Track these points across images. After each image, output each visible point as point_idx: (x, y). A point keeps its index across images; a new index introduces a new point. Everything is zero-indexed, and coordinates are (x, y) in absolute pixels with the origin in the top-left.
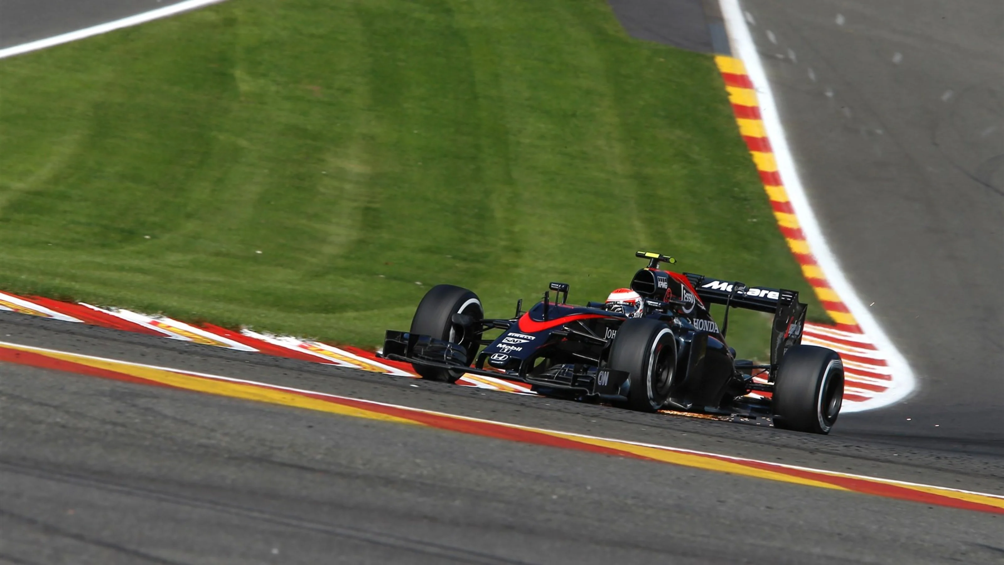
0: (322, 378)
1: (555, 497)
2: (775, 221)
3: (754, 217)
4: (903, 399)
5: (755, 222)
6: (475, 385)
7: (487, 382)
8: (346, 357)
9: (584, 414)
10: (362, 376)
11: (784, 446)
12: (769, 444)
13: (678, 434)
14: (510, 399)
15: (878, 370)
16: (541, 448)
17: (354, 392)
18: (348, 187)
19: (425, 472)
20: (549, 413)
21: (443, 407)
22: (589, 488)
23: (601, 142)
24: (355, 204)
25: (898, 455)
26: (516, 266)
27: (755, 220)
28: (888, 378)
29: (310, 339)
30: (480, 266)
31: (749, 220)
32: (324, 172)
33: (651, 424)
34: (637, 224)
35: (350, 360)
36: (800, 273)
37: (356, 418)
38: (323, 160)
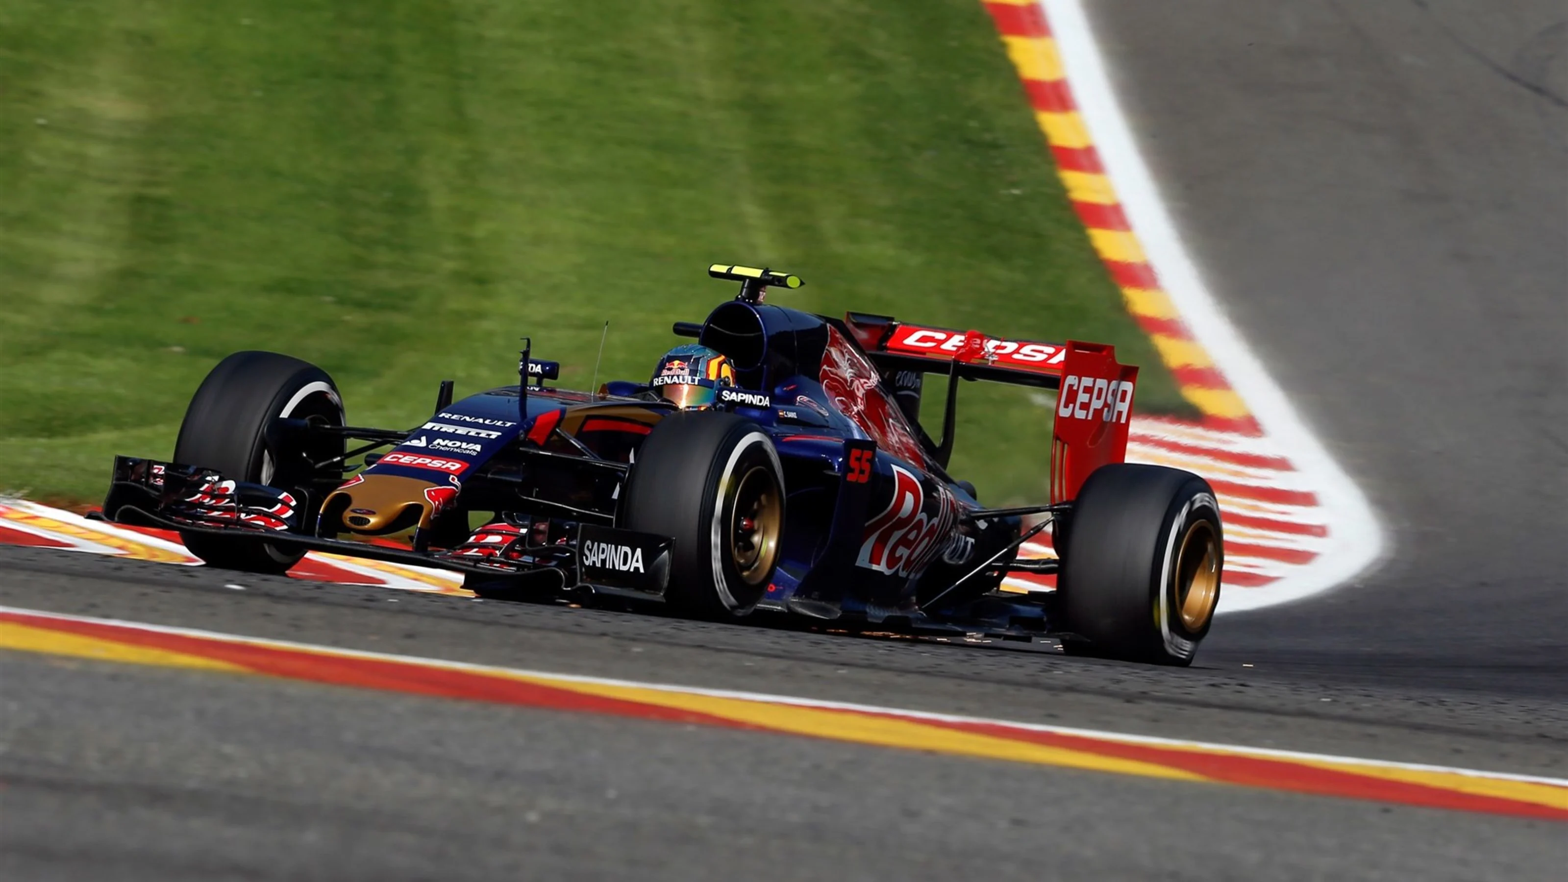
0: (21, 576)
1: (532, 817)
2: (1061, 192)
3: (1014, 184)
4: (1356, 577)
5: (1014, 196)
6: (383, 582)
7: (412, 575)
8: (92, 531)
9: (618, 636)
10: (119, 569)
11: (1071, 689)
12: (1036, 685)
13: (826, 671)
14: (454, 608)
15: (1297, 514)
16: (507, 712)
17: (93, 606)
18: (96, 151)
19: (242, 773)
20: (534, 636)
21: (296, 631)
22: (612, 794)
23: (666, 31)
24: (114, 190)
25: (1334, 701)
26: (480, 315)
27: (1016, 192)
28: (1319, 531)
29: (10, 495)
30: (399, 320)
31: (1003, 192)
32: (41, 121)
33: (769, 652)
34: (751, 211)
35: (103, 536)
36: (1121, 306)
37: (88, 662)
38: (36, 94)
